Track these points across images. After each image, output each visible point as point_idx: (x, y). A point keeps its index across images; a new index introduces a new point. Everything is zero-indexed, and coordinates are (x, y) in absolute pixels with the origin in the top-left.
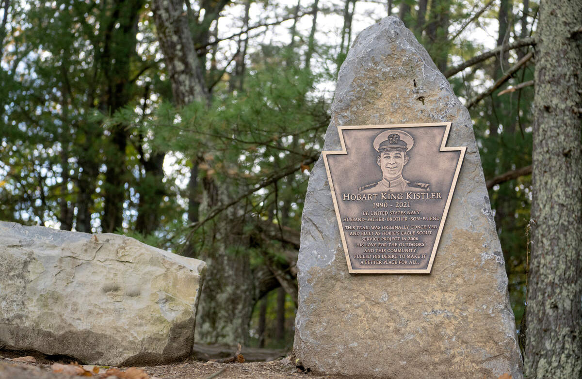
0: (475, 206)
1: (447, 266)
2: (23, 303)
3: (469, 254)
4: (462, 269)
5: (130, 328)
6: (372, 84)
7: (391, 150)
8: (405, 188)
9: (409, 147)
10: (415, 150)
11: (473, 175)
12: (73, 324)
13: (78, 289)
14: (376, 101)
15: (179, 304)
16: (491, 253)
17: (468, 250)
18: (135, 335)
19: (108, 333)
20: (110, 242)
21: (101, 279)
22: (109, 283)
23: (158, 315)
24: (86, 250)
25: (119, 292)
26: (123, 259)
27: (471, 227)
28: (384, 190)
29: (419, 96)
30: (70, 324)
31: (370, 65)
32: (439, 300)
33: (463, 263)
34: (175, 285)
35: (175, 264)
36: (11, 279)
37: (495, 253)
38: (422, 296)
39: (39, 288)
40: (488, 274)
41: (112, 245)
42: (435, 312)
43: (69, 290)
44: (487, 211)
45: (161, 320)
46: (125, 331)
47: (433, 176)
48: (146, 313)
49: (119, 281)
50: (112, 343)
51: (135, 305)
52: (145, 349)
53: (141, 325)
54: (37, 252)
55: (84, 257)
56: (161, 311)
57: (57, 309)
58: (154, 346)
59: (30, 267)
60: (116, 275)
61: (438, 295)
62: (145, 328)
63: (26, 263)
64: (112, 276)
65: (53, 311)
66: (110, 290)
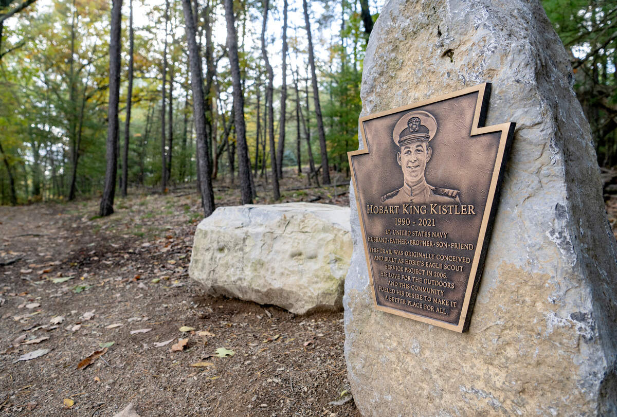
0: (536, 224)
1: (492, 324)
2: (242, 269)
3: (526, 309)
4: (514, 333)
5: (309, 286)
6: (393, 50)
7: (412, 141)
8: (429, 197)
9: (432, 135)
10: (439, 137)
11: (538, 164)
12: (273, 283)
13: (275, 257)
14: (398, 73)
15: (345, 264)
16: (566, 314)
17: (524, 302)
18: (313, 291)
19: (294, 290)
20: (294, 217)
21: (289, 248)
22: (294, 250)
23: (328, 274)
24: (279, 226)
25: (302, 257)
26: (304, 230)
27: (529, 263)
28: (405, 200)
29: (444, 51)
30: (270, 284)
31: (389, 23)
32: (481, 373)
33: (517, 323)
34: (341, 248)
35: (341, 230)
36: (236, 252)
37: (574, 316)
38: (459, 360)
39: (252, 257)
40: (561, 352)
41: (296, 220)
42: (477, 392)
43: (269, 257)
44: (557, 235)
45: (330, 278)
46: (306, 288)
47: (463, 176)
48: (320, 273)
49: (301, 248)
50: (297, 297)
51: (313, 266)
52: (321, 302)
53: (317, 283)
54: (251, 230)
55: (278, 232)
56: (331, 271)
57: (262, 272)
58: (327, 299)
59: (247, 242)
60: (299, 243)
61: (481, 368)
62: (319, 285)
63: (244, 240)
64: (296, 244)
65: (260, 274)
66: (295, 255)
